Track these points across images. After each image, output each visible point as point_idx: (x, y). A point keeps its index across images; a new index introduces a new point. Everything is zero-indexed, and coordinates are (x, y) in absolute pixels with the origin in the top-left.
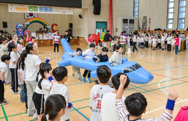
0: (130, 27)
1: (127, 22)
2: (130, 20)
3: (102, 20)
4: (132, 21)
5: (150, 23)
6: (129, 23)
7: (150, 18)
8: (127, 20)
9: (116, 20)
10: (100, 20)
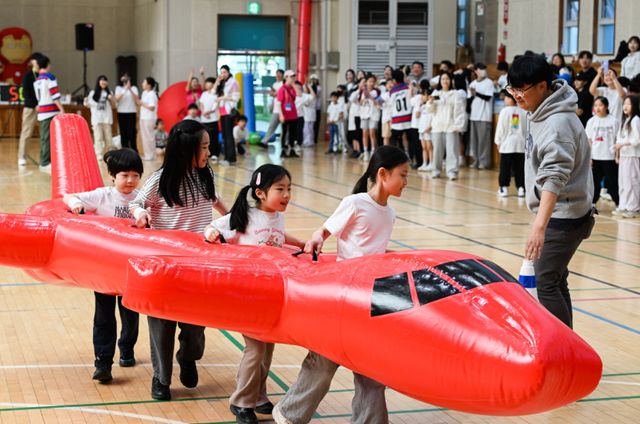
2: (400, 6)
3: (254, 9)
4: (418, 14)
5: (506, 21)
6: (399, 23)
8: (384, 3)
9: (332, 8)
10: (246, 7)
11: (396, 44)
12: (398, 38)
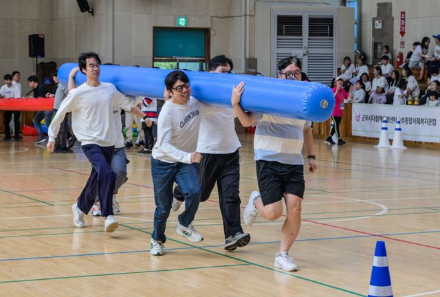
0: (311, 51)
1: (298, 32)
2: (311, 20)
3: (182, 22)
4: (322, 27)
5: (402, 33)
6: (310, 35)
7: (403, 13)
8: (298, 20)
9: (250, 21)
10: (176, 21)
11: (307, 52)
12: (310, 46)
